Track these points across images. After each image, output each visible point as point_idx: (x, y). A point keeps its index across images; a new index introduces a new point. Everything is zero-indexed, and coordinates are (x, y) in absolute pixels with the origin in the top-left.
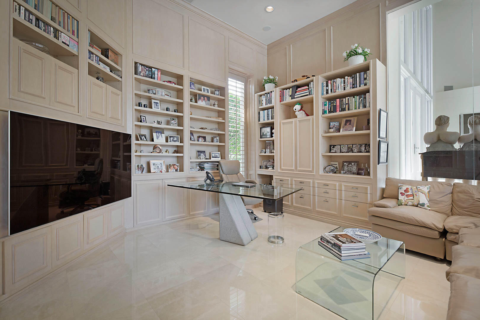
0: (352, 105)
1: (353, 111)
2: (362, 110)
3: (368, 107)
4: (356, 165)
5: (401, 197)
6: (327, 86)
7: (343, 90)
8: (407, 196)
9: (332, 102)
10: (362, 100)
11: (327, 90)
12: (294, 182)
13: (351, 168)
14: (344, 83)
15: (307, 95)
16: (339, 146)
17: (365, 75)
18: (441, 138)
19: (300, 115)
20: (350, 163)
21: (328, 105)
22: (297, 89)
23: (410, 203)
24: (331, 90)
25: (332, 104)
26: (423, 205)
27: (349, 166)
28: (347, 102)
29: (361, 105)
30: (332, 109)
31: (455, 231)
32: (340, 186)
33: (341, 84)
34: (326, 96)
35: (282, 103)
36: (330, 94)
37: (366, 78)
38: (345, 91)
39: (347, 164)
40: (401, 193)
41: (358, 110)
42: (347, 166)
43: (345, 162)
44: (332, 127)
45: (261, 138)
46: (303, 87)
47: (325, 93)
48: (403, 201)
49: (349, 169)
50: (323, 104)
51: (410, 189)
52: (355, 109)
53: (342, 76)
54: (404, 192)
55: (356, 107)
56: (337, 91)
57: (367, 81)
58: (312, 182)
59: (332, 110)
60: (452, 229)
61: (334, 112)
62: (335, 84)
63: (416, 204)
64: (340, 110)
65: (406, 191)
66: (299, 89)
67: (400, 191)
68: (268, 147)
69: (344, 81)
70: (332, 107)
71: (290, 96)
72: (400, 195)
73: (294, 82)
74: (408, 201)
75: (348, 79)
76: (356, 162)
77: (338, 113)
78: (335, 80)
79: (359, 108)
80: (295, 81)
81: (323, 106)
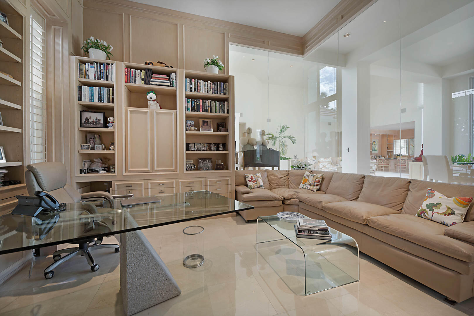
0: (214, 109)
1: (214, 114)
2: (221, 114)
3: (226, 113)
4: (210, 162)
5: (249, 184)
6: (191, 83)
7: (206, 93)
8: (253, 182)
9: (196, 101)
10: (221, 106)
11: (191, 88)
12: (150, 186)
13: (206, 164)
14: (207, 87)
15: (168, 86)
16: (194, 144)
17: (224, 86)
18: (249, 143)
19: (154, 106)
20: (204, 160)
21: (191, 103)
22: (153, 75)
23: (256, 187)
24: (195, 89)
25: (196, 103)
26: (262, 186)
27: (204, 163)
28: (209, 105)
29: (221, 110)
30: (196, 107)
31: (290, 198)
32: (206, 182)
33: (204, 87)
34: (189, 93)
35: (128, 84)
36: (194, 93)
37: (225, 88)
38: (207, 94)
39: (202, 161)
40: (249, 180)
41: (218, 114)
42: (203, 163)
43: (200, 160)
44: (189, 125)
45: (81, 127)
46: (162, 75)
47: (189, 90)
48: (252, 186)
49: (204, 165)
50: (187, 101)
51: (253, 176)
52: (216, 112)
53: (206, 79)
54: (250, 179)
55: (216, 111)
56: (200, 91)
57: (226, 92)
58: (175, 182)
59: (196, 109)
60: (288, 197)
61: (197, 111)
62: (199, 85)
63: (259, 186)
64: (203, 110)
65: (252, 178)
66: (155, 75)
67: (247, 179)
68: (92, 141)
69: (207, 85)
70: (196, 106)
71: (143, 80)
72: (248, 182)
73: (149, 64)
74: (255, 185)
75: (211, 85)
76: (210, 159)
77: (201, 113)
78: (199, 81)
79: (219, 113)
80: (151, 64)
81: (187, 103)
